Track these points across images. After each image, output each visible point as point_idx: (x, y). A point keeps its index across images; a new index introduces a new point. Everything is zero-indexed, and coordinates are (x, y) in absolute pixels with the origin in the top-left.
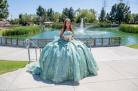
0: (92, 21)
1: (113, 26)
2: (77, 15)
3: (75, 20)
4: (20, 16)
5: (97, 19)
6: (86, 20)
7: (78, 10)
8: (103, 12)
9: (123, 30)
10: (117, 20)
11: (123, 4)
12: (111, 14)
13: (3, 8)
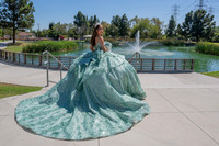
0: (155, 36)
1: (187, 45)
2: (132, 26)
3: (130, 33)
4: (51, 26)
5: (163, 33)
6: (146, 34)
7: (135, 19)
8: (172, 23)
9: (202, 50)
10: (193, 35)
11: (204, 12)
12: (185, 27)
13: (26, 13)
